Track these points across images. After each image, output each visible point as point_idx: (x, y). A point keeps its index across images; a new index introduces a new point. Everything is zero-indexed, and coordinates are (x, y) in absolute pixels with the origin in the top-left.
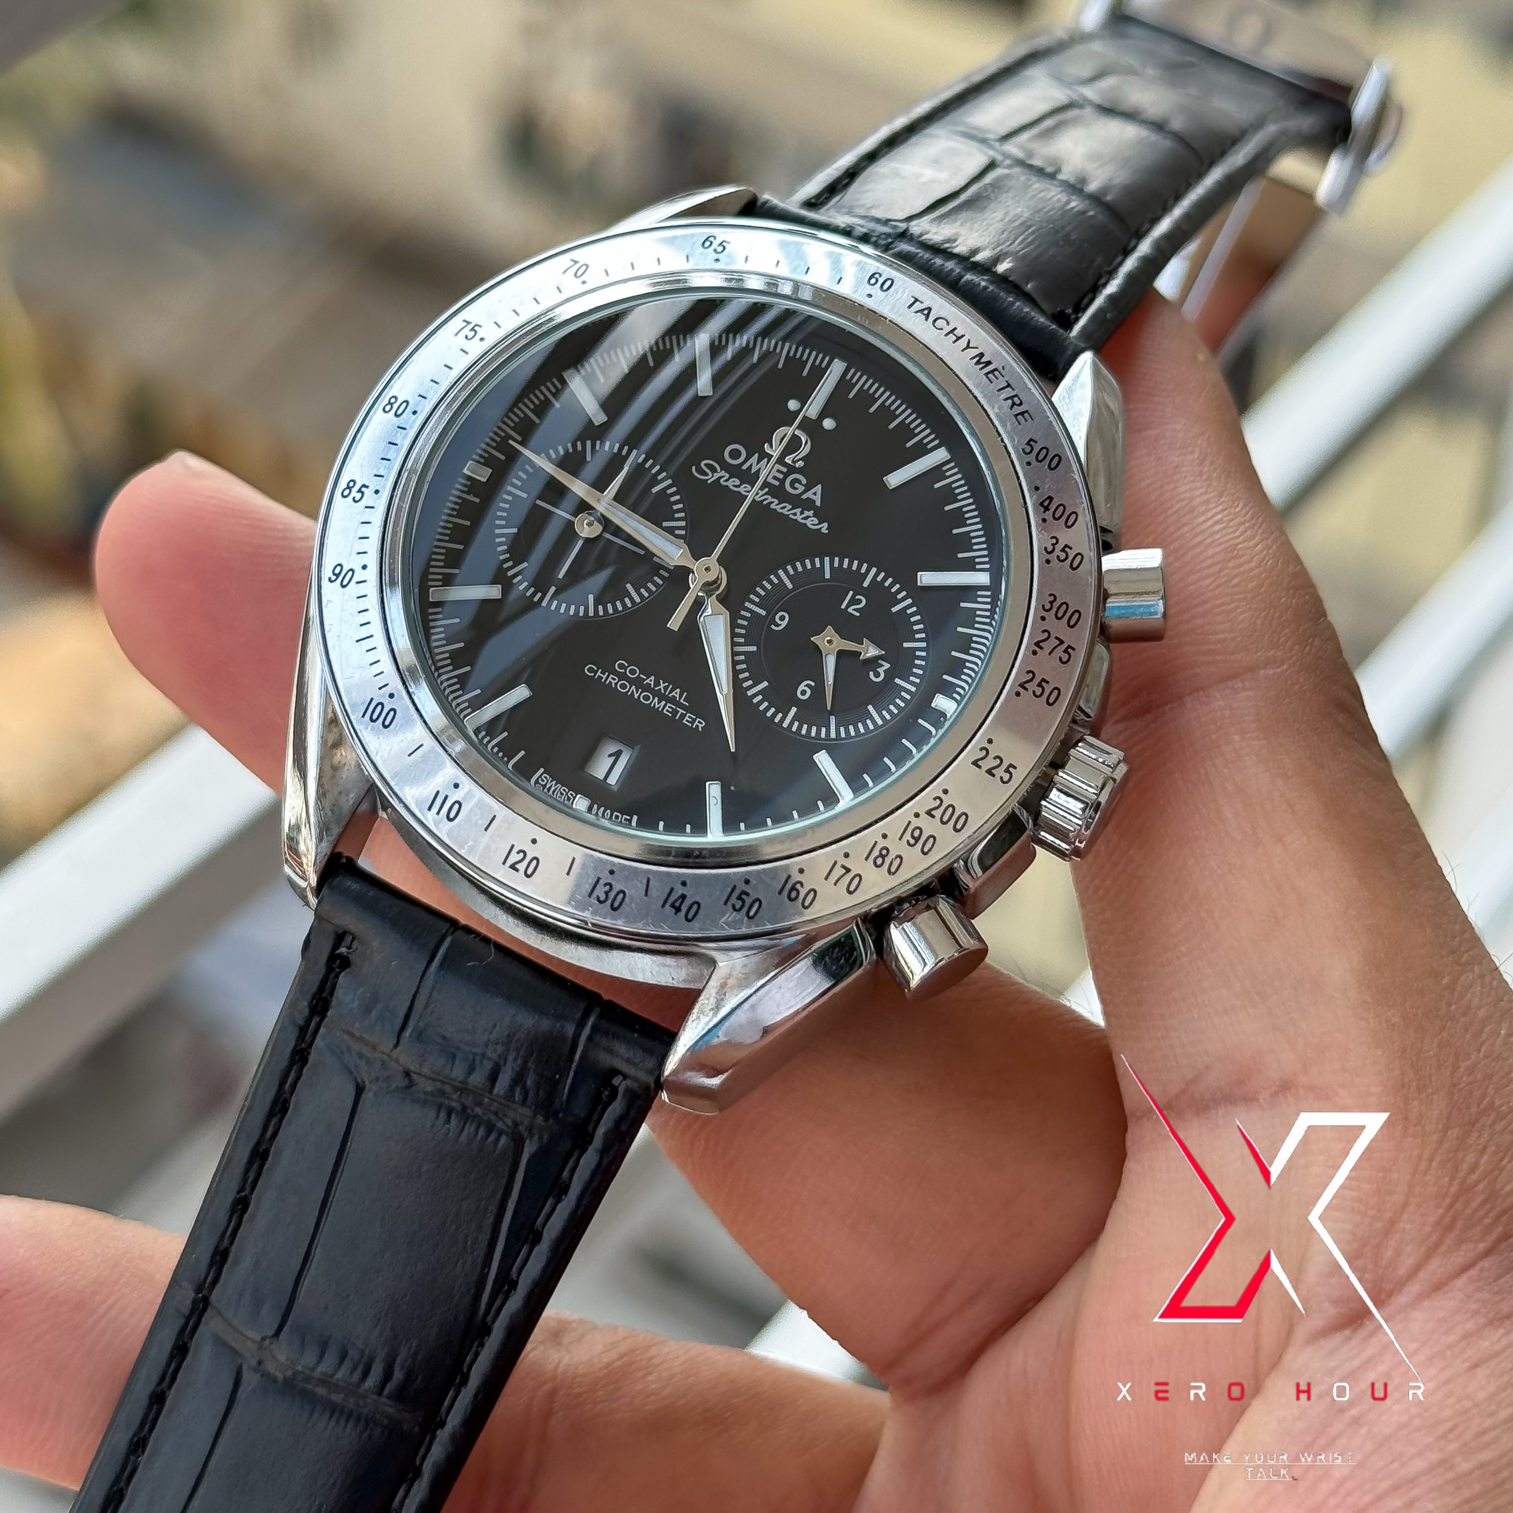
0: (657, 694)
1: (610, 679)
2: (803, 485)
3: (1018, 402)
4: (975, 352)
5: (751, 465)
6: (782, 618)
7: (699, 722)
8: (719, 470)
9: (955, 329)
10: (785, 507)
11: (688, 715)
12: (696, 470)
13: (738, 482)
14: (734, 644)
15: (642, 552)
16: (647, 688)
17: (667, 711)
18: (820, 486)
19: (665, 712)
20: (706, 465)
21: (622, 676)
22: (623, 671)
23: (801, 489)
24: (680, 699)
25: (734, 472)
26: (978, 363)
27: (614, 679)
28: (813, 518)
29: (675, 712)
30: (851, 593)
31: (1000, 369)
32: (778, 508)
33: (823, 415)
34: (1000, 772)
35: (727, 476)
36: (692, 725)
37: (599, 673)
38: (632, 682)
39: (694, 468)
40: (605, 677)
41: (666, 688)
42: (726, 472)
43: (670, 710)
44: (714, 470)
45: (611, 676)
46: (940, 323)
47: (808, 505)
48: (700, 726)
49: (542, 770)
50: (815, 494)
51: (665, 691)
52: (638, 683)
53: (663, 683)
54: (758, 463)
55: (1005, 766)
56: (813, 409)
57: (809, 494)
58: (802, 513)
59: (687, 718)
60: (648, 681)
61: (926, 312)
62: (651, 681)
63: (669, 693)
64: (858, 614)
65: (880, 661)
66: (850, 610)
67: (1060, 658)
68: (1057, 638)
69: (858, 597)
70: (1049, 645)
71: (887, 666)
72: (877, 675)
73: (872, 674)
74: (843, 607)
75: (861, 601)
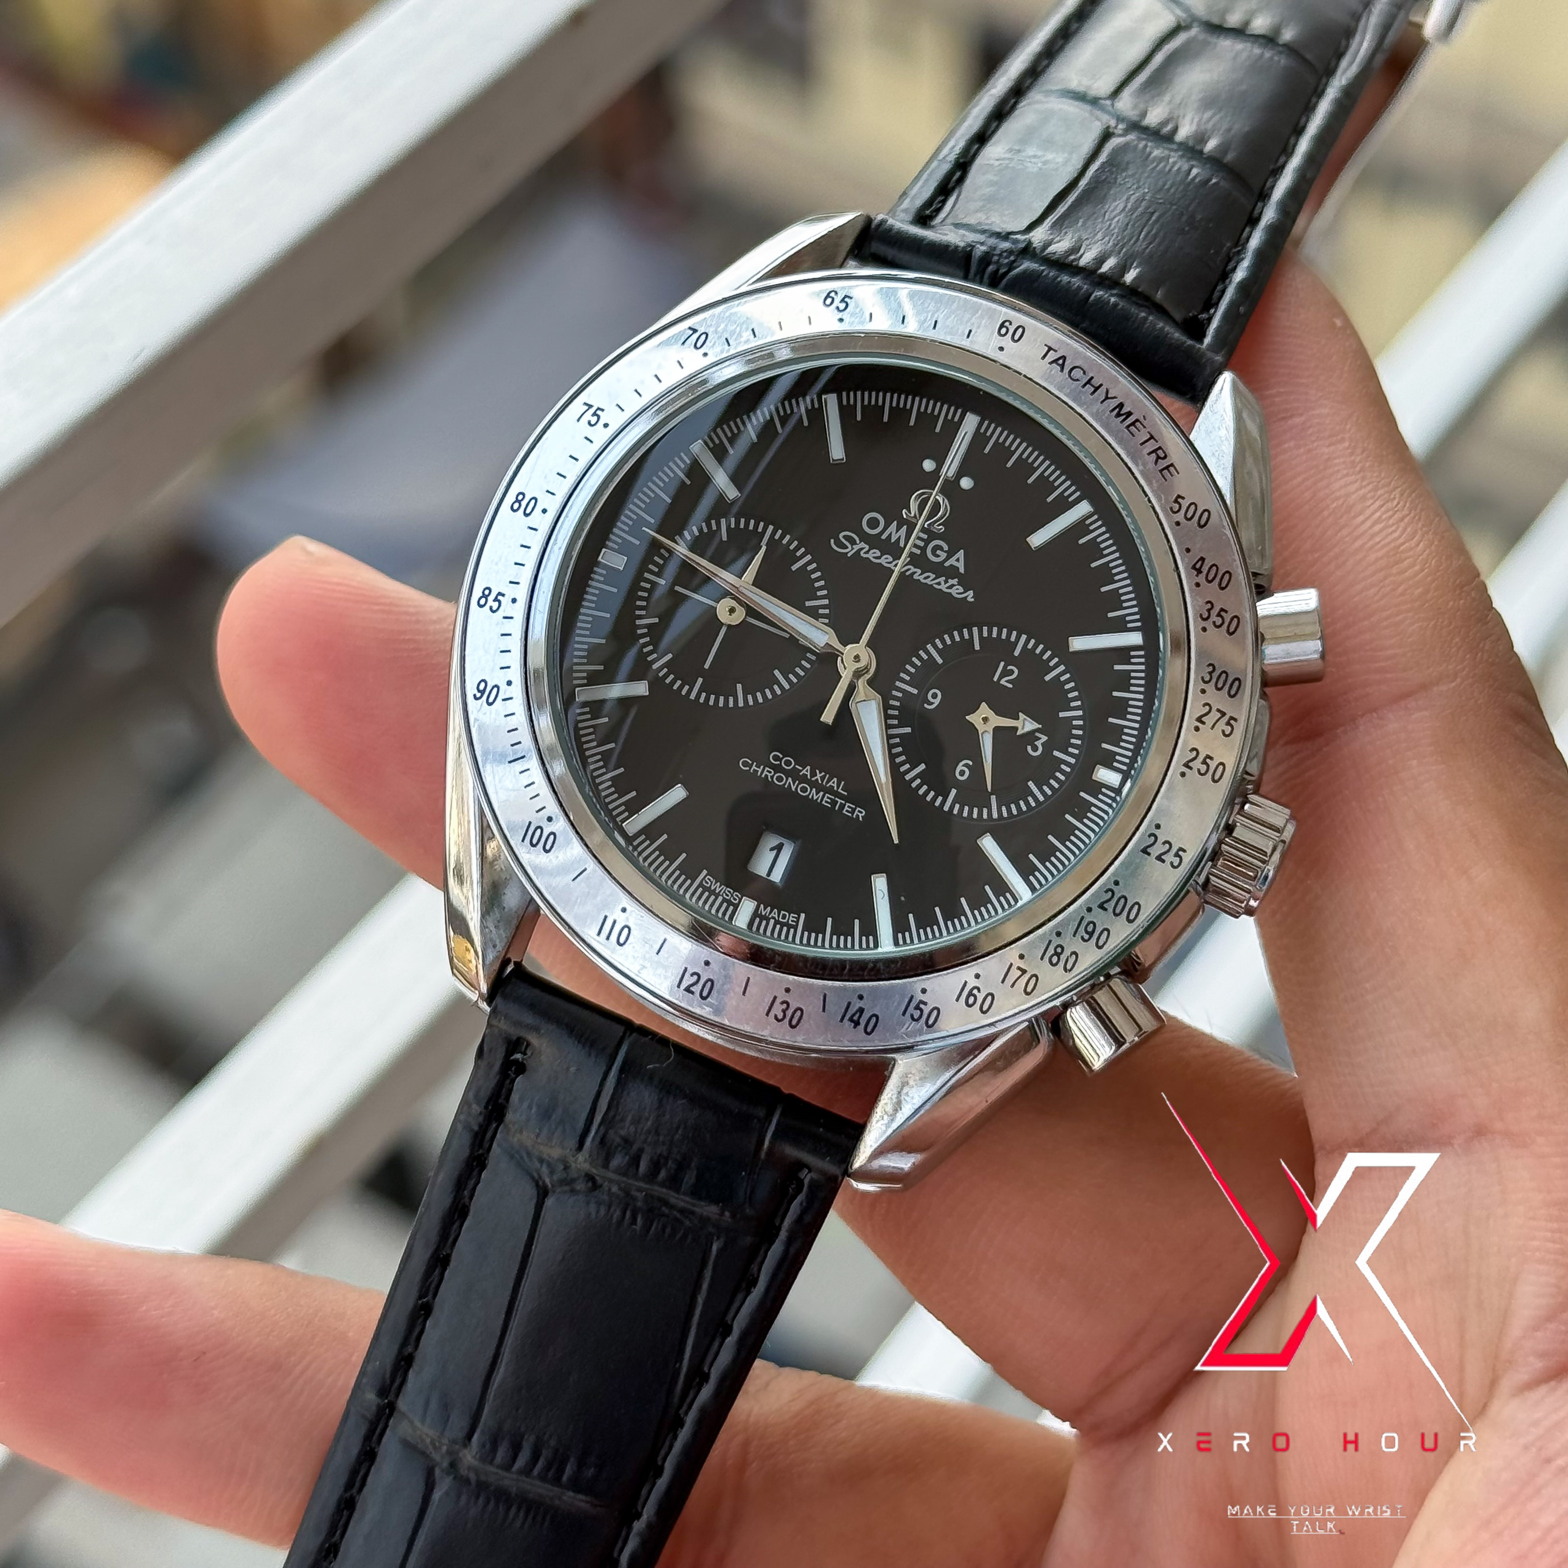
0: (814, 784)
1: (765, 772)
2: (945, 552)
3: (1162, 455)
4: (1114, 403)
5: (891, 534)
6: (935, 696)
7: (859, 811)
8: (858, 541)
9: (1092, 378)
10: (928, 577)
11: (848, 804)
12: (835, 543)
13: (878, 554)
14: (888, 727)
15: (787, 636)
16: (804, 779)
17: (826, 802)
18: (962, 551)
19: (823, 803)
20: (844, 537)
21: (777, 769)
22: (778, 762)
23: (944, 556)
24: (838, 788)
25: (874, 542)
26: (1118, 415)
27: (770, 772)
28: (957, 587)
29: (834, 803)
30: (1002, 664)
31: (1142, 419)
32: (921, 578)
33: (960, 474)
34: (1170, 857)
35: (867, 547)
36: (853, 815)
37: (754, 767)
38: (788, 774)
39: (832, 541)
40: (760, 771)
41: (823, 778)
42: (865, 543)
43: (829, 801)
44: (853, 542)
45: (767, 769)
46: (1077, 373)
47: (951, 572)
48: (860, 815)
49: (705, 872)
50: (958, 560)
51: (822, 782)
52: (794, 774)
53: (820, 773)
54: (897, 531)
55: (1174, 850)
56: (950, 469)
57: (952, 561)
58: (946, 582)
59: (846, 808)
60: (804, 772)
61: (1061, 362)
62: (807, 771)
63: (828, 782)
64: (1010, 686)
65: (1037, 734)
66: (1003, 682)
67: (1223, 732)
68: (1218, 710)
69: (1009, 668)
70: (1210, 720)
71: (1044, 738)
72: (1035, 749)
73: (1029, 748)
74: (995, 679)
75: (1012, 672)
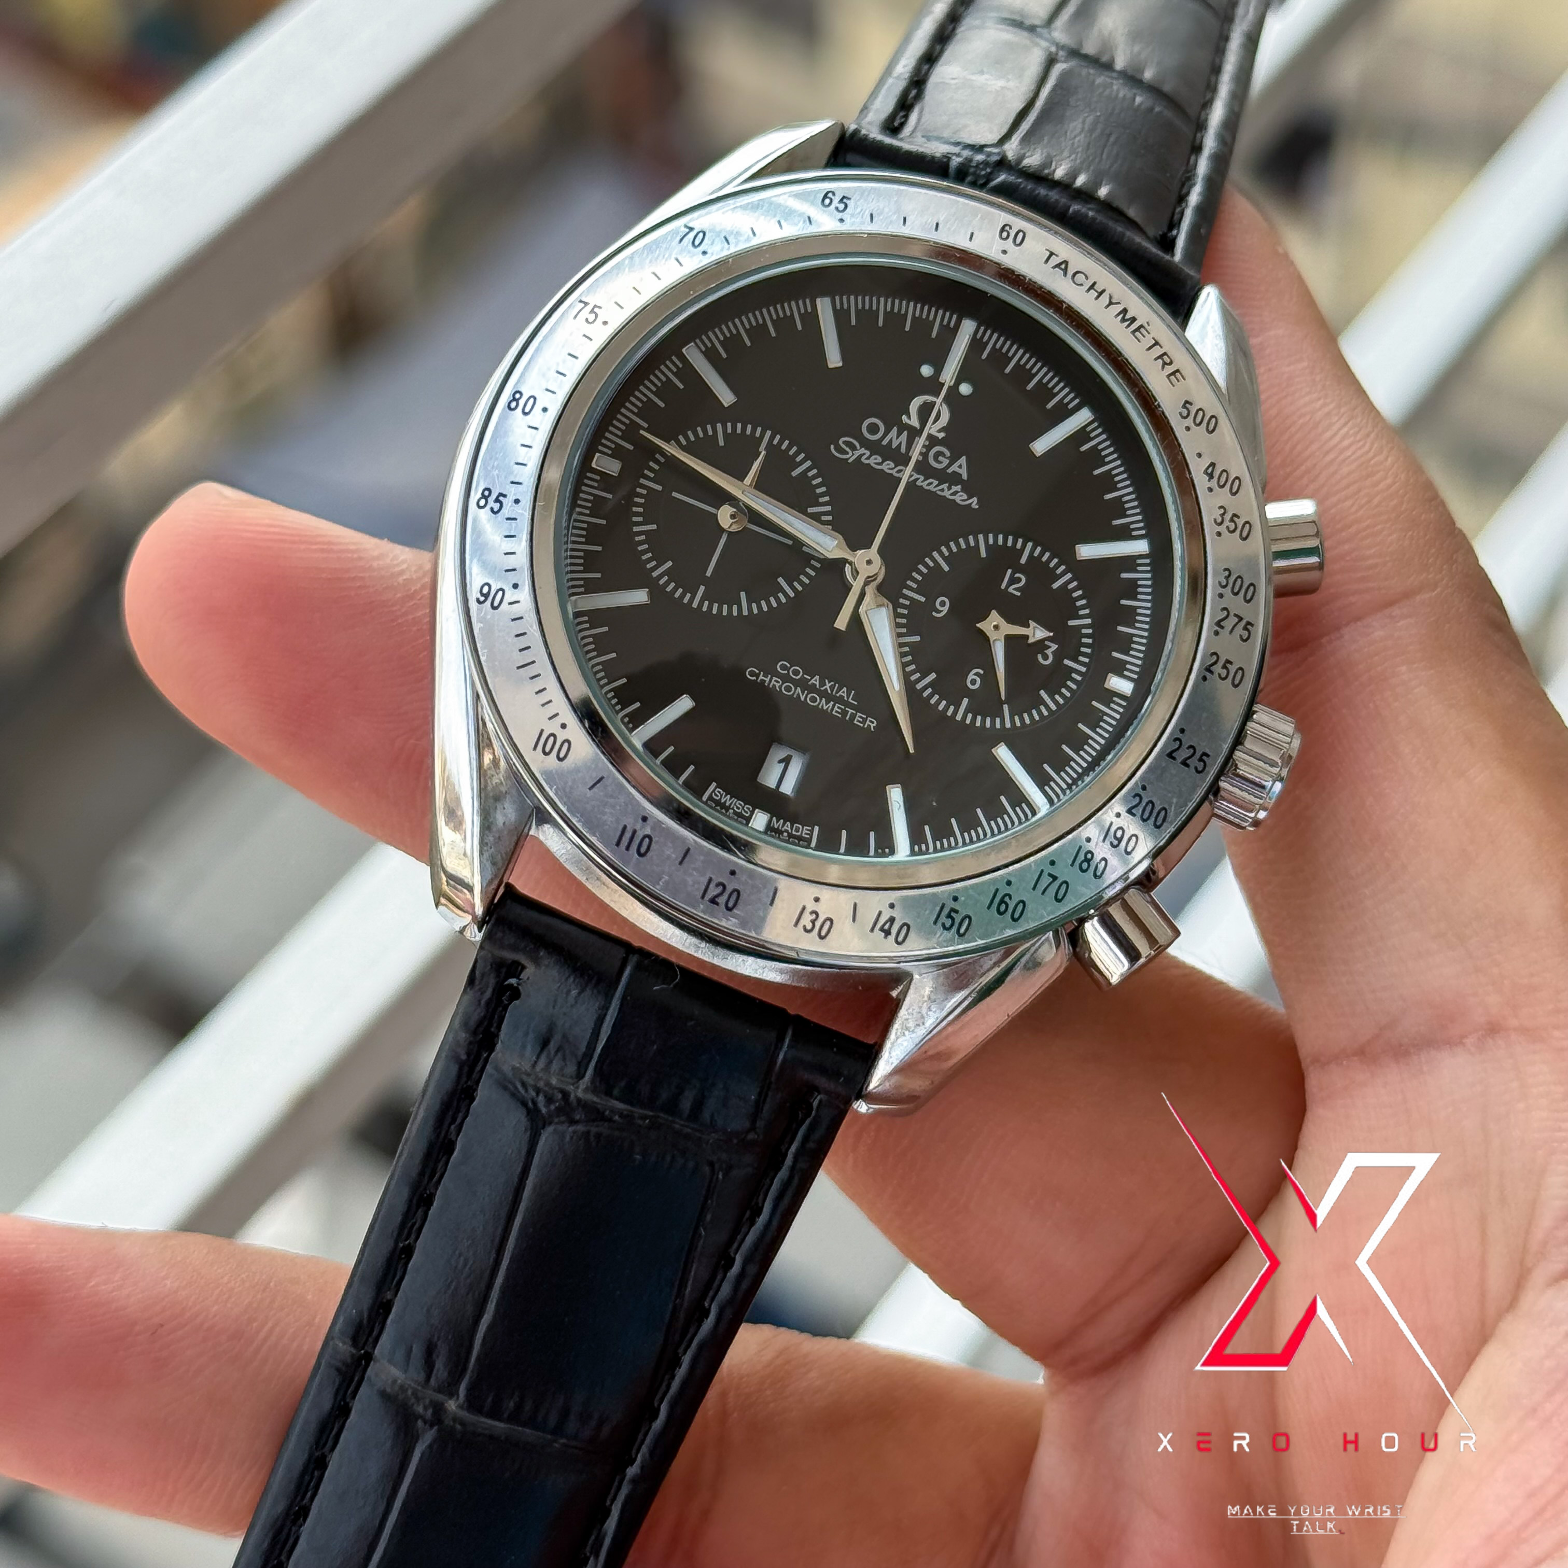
0: (824, 694)
1: (773, 682)
2: (947, 458)
3: (1168, 361)
4: (1118, 308)
5: (891, 440)
6: (943, 604)
7: (871, 722)
8: (858, 447)
9: (1095, 283)
10: (931, 483)
11: (859, 714)
12: (835, 449)
13: (880, 460)
14: (900, 635)
15: (790, 543)
16: (812, 689)
17: (837, 712)
18: (964, 458)
19: (834, 713)
20: (845, 442)
21: (785, 679)
22: (786, 672)
23: (946, 462)
24: (848, 698)
25: (875, 448)
26: (1123, 320)
27: (778, 682)
28: (961, 493)
29: (844, 713)
30: (1009, 571)
31: (1145, 325)
32: (924, 485)
33: (959, 380)
34: (1194, 762)
35: (868, 453)
36: (864, 725)
37: (761, 677)
38: (797, 683)
39: (832, 447)
40: (767, 680)
41: (832, 688)
42: (866, 449)
43: (840, 711)
44: (853, 448)
45: (775, 678)
46: (1080, 278)
47: (954, 479)
48: (872, 725)
49: (714, 784)
50: (960, 466)
51: (832, 692)
52: (803, 685)
53: (829, 682)
54: (897, 438)
55: (1198, 755)
56: (948, 375)
57: (954, 468)
58: (949, 488)
59: (857, 718)
60: (813, 681)
61: (1063, 266)
62: (816, 681)
63: (837, 692)
64: (1018, 594)
65: (1047, 643)
66: (1011, 590)
67: (1241, 636)
68: (1236, 615)
69: (1017, 575)
70: (1229, 624)
71: (1054, 647)
72: (1046, 657)
73: (1040, 657)
74: (1003, 587)
75: (1019, 580)
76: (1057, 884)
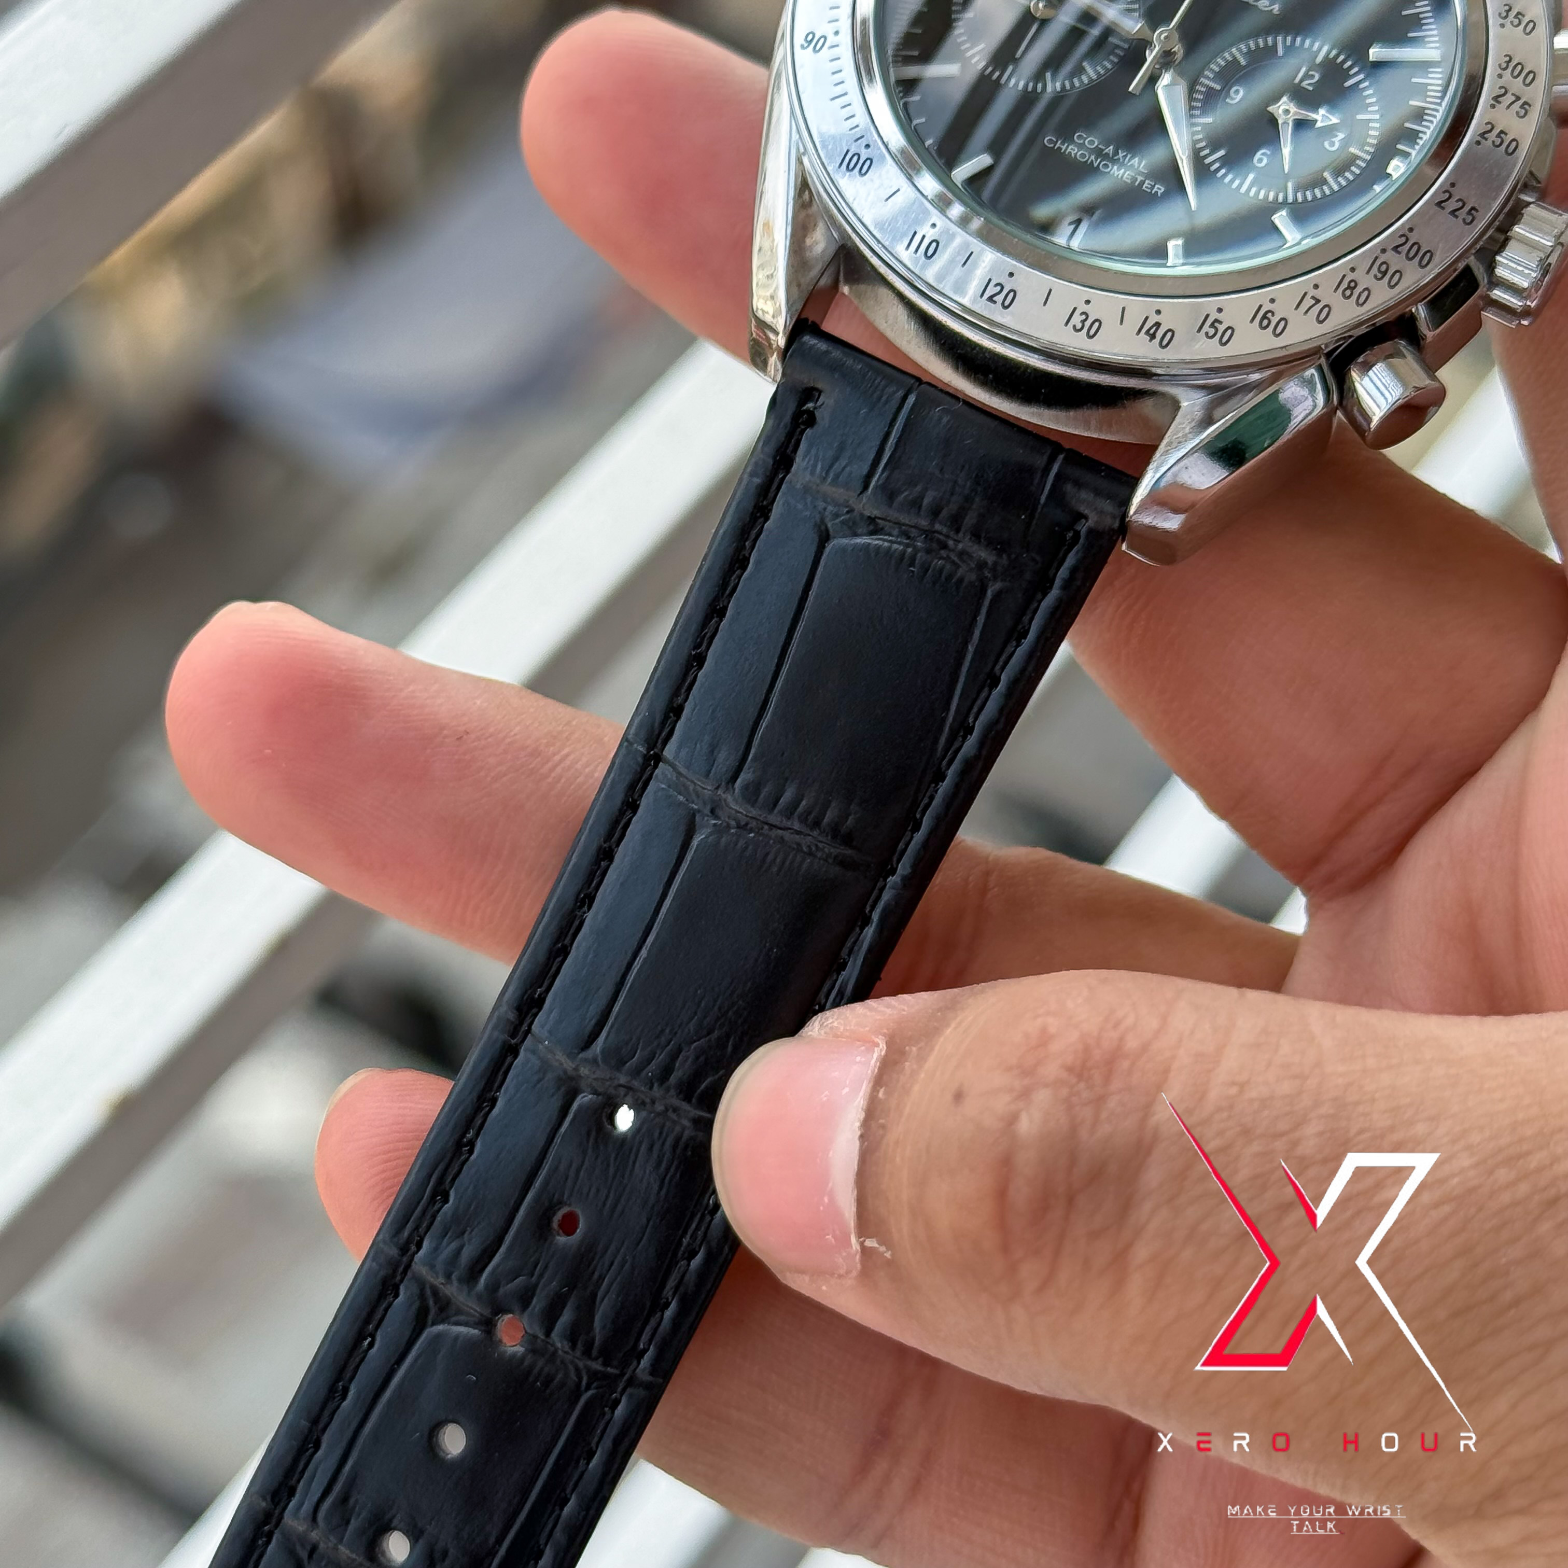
0: (1115, 162)
1: (1069, 149)
7: (1158, 188)
11: (1148, 181)
16: (1106, 157)
17: (1127, 178)
19: (1124, 179)
21: (1081, 147)
27: (1074, 149)
29: (1134, 179)
36: (1151, 191)
37: (1058, 145)
38: (1091, 152)
40: (1064, 147)
41: (1125, 157)
43: (1130, 177)
45: (1071, 146)
48: (1159, 191)
51: (1124, 160)
52: (1097, 153)
53: (1123, 152)
59: (1146, 184)
60: (1106, 151)
62: (1109, 150)
63: (1129, 161)
76: (1320, 306)
